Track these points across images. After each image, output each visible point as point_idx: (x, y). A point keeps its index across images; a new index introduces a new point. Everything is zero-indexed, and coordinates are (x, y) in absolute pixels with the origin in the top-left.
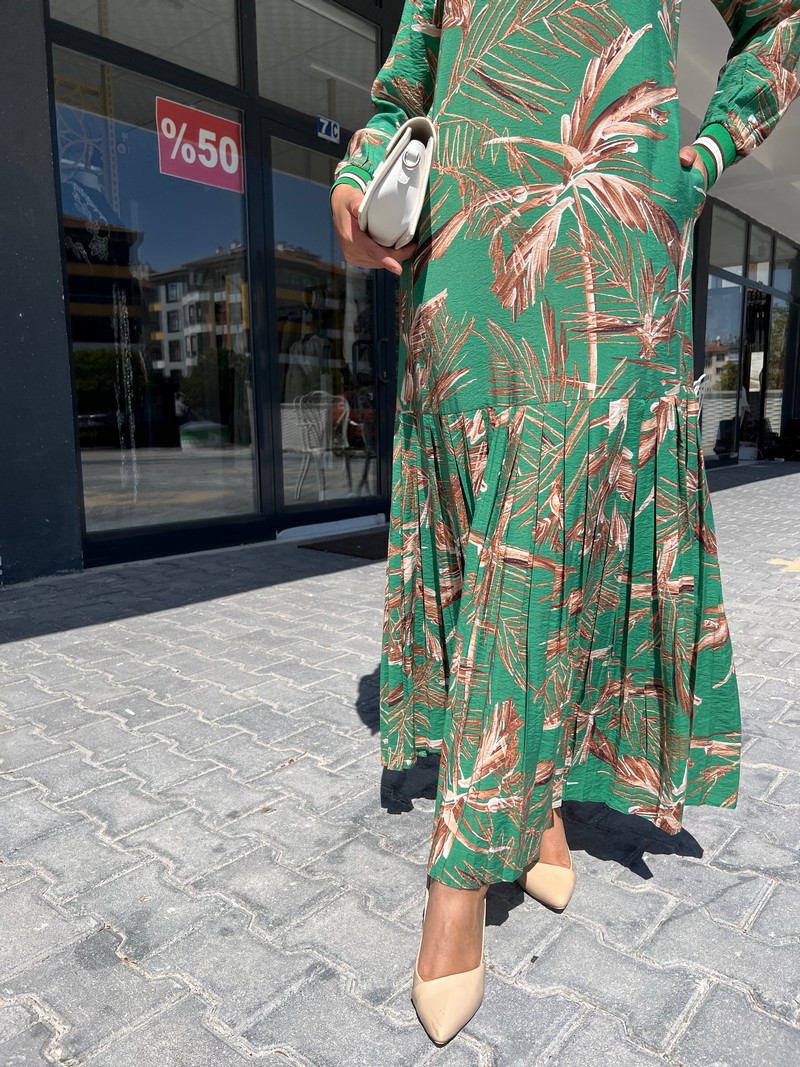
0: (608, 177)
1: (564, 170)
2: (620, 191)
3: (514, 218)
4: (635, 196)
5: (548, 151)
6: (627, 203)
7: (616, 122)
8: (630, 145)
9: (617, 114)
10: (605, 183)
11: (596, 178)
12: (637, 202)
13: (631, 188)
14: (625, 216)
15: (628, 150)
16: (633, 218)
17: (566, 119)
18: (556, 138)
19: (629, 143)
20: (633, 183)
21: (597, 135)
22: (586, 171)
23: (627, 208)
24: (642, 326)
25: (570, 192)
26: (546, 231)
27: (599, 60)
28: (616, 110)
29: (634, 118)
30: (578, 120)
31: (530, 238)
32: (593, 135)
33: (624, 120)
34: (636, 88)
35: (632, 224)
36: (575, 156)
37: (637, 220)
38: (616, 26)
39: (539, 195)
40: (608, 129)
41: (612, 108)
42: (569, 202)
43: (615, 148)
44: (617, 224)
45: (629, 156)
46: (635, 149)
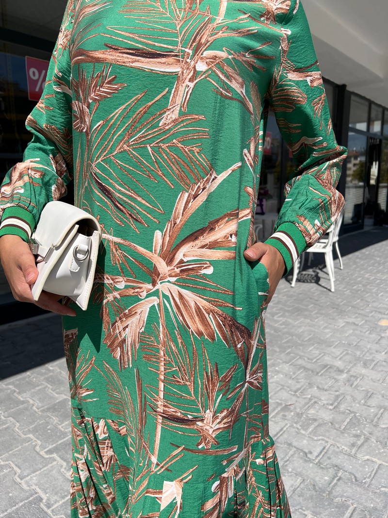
0: (184, 292)
1: (153, 275)
2: (192, 305)
3: (115, 298)
4: (206, 310)
5: (141, 255)
6: (198, 315)
7: (196, 249)
8: (206, 268)
9: (197, 242)
10: (181, 296)
11: (175, 289)
12: (207, 315)
13: (203, 303)
14: (195, 325)
15: (203, 272)
16: (201, 328)
17: (158, 234)
18: (149, 248)
19: (205, 266)
20: (205, 299)
21: (179, 256)
22: (169, 282)
23: (197, 319)
24: (202, 420)
25: (156, 293)
26: (137, 316)
27: (187, 195)
28: (196, 238)
29: (213, 246)
30: (167, 239)
31: (127, 316)
32: (177, 254)
33: (203, 247)
34: (217, 221)
35: (200, 334)
36: (162, 266)
37: (206, 330)
38: (204, 168)
39: (134, 288)
40: (188, 253)
41: (193, 237)
42: (155, 301)
43: (192, 269)
44: (186, 332)
45: (204, 276)
46: (210, 271)
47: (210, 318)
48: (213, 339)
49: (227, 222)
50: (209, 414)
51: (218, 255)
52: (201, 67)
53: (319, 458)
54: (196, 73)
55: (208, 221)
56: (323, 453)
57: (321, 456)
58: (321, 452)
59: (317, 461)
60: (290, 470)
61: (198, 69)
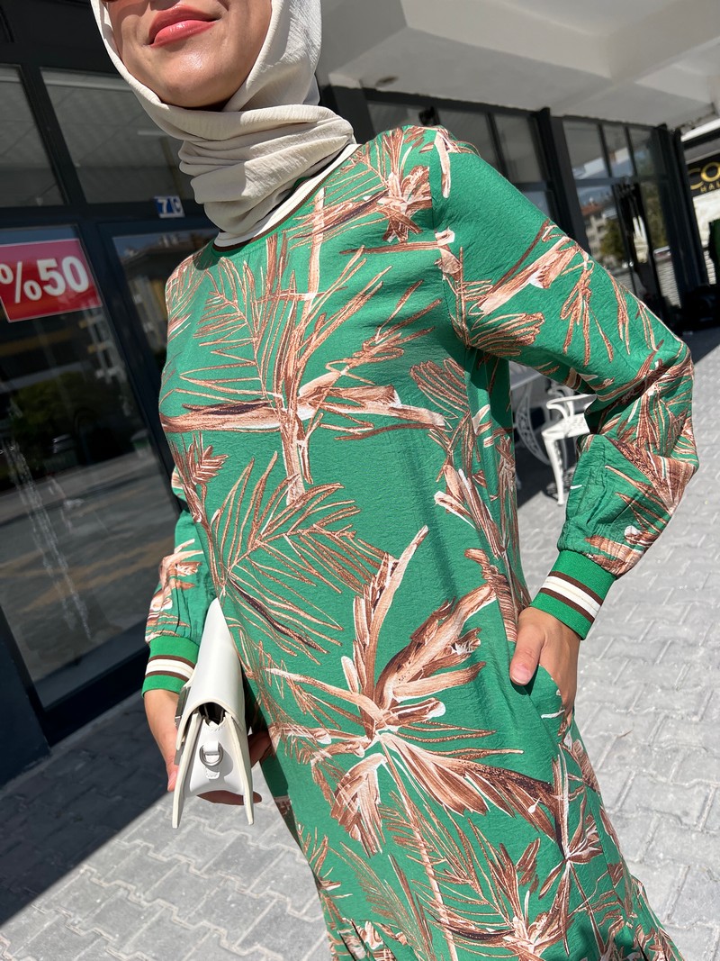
0: (415, 749)
1: (364, 723)
5: (335, 697)
10: (413, 755)
11: (402, 743)
17: (347, 662)
21: (389, 694)
22: (390, 732)
27: (363, 602)
29: (430, 670)
30: (363, 667)
32: (385, 691)
39: (344, 743)
40: (397, 689)
42: (380, 760)
46: (441, 710)
47: (468, 781)
48: (484, 810)
49: (440, 626)
50: (518, 923)
51: (445, 680)
52: (306, 413)
53: (703, 820)
54: (303, 426)
55: (409, 636)
56: (707, 808)
57: (705, 815)
58: (703, 809)
59: (701, 825)
60: (661, 855)
61: (303, 417)
